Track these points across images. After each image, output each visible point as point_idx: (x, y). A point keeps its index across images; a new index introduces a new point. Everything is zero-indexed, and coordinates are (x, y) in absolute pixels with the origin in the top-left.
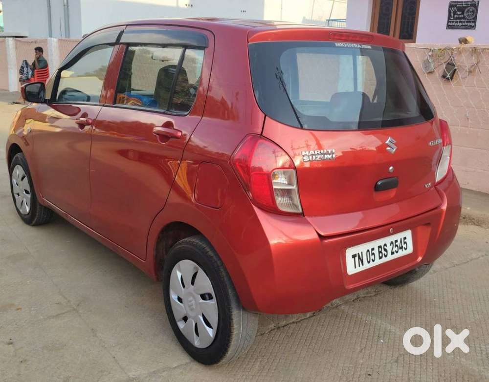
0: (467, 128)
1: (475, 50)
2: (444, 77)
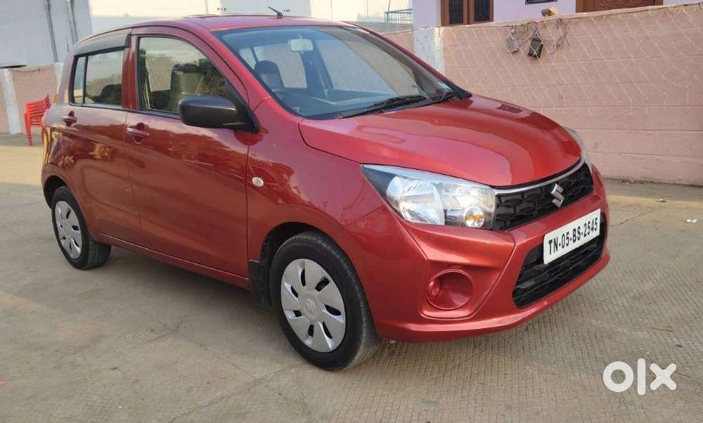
0: (562, 108)
1: (560, 22)
2: (530, 54)
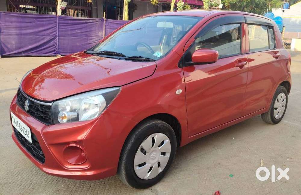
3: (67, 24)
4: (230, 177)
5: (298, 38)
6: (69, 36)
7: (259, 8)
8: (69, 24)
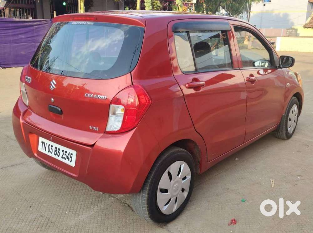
3: (9, 28)
4: (243, 202)
5: (282, 35)
6: (11, 43)
7: (238, 2)
8: (10, 28)
